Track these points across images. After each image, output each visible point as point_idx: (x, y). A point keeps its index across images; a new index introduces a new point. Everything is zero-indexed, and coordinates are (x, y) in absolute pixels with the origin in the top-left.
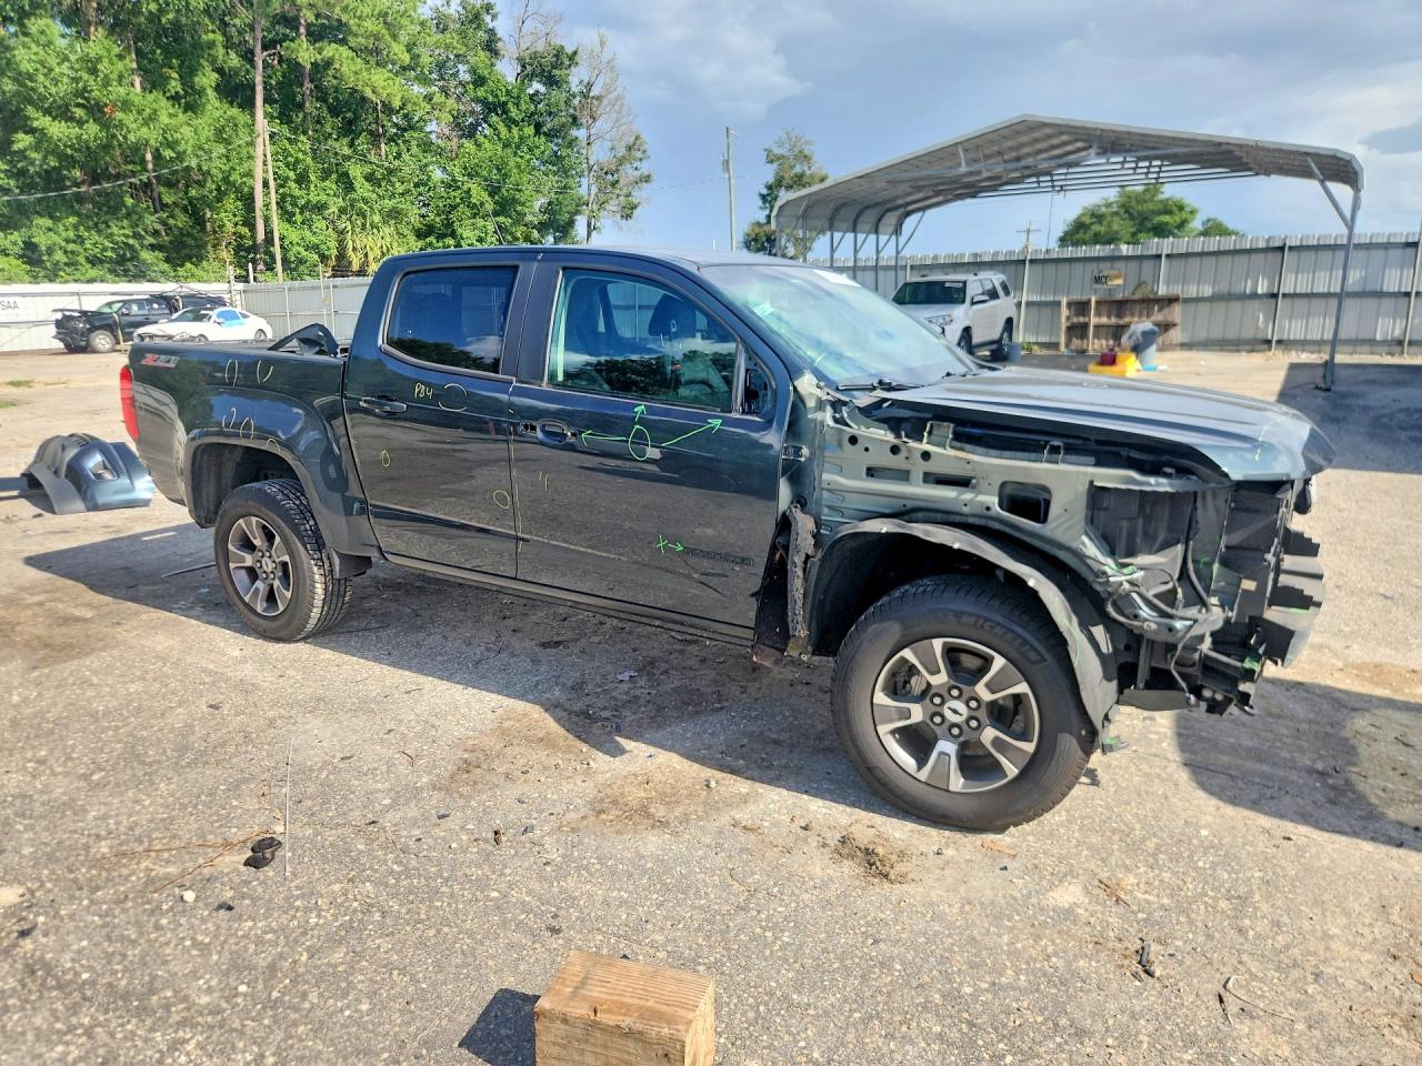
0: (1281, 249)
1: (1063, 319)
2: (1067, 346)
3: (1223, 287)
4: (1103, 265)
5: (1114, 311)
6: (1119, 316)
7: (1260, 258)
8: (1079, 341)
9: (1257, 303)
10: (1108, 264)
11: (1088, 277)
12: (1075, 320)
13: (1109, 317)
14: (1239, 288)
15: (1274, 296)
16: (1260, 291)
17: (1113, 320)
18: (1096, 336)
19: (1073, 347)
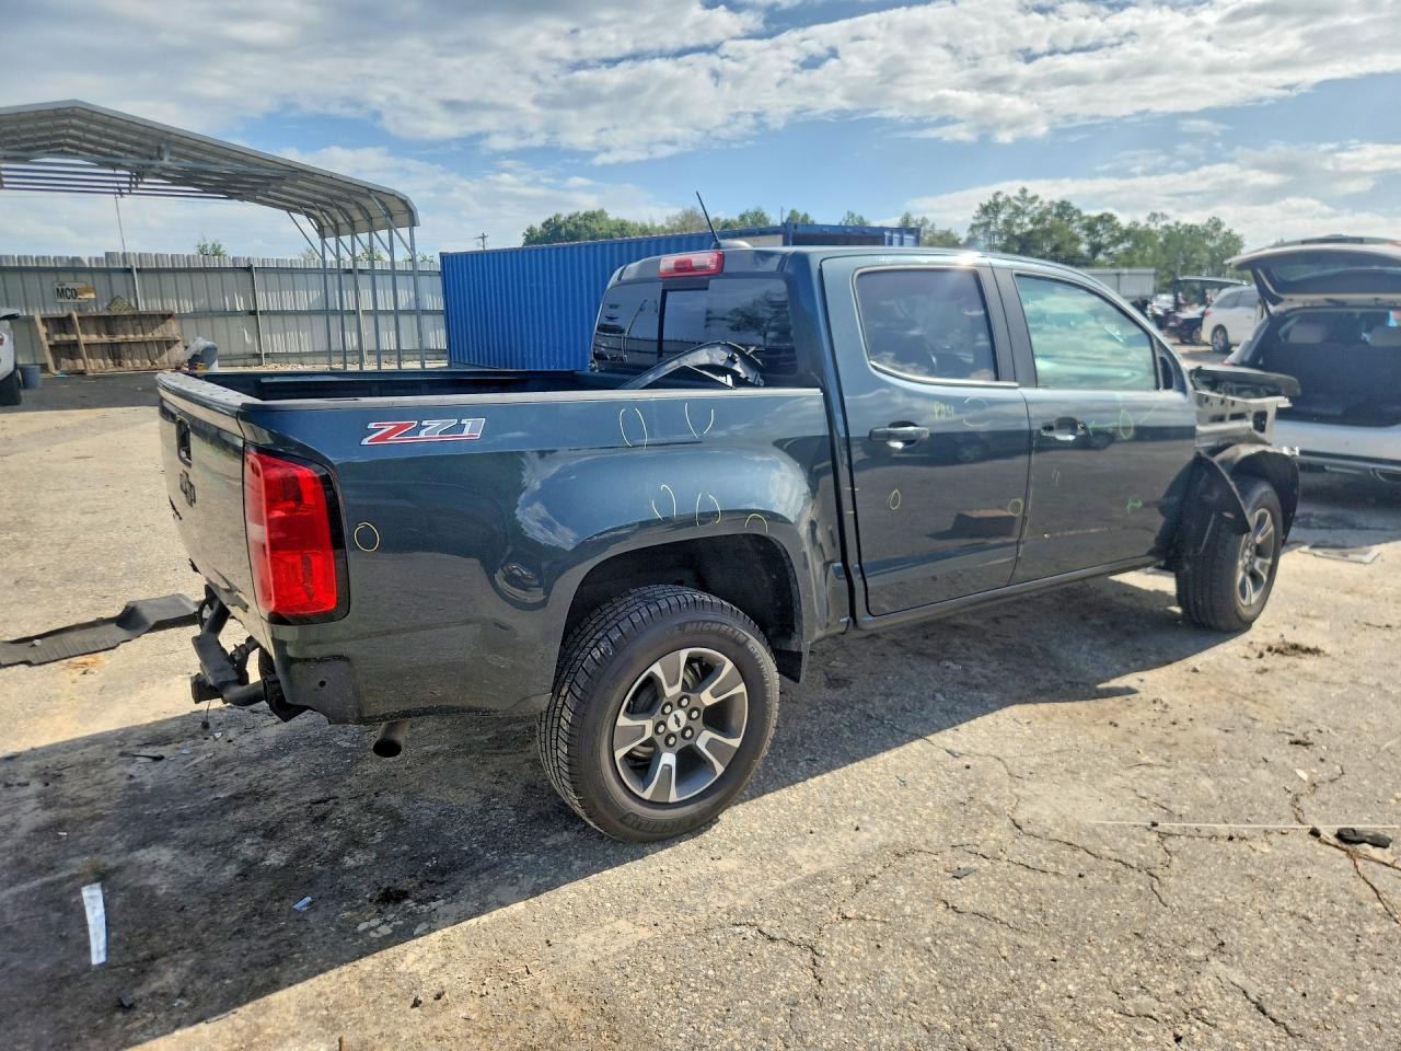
0: (249, 269)
1: (44, 338)
2: (57, 368)
3: (202, 303)
4: (63, 277)
5: (102, 327)
6: (110, 333)
7: (230, 277)
8: (70, 362)
9: (238, 321)
10: (71, 277)
11: (48, 289)
12: (57, 338)
13: (99, 334)
14: (217, 306)
15: (253, 313)
16: (239, 309)
17: (105, 338)
18: (90, 355)
19: (64, 368)
